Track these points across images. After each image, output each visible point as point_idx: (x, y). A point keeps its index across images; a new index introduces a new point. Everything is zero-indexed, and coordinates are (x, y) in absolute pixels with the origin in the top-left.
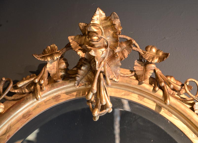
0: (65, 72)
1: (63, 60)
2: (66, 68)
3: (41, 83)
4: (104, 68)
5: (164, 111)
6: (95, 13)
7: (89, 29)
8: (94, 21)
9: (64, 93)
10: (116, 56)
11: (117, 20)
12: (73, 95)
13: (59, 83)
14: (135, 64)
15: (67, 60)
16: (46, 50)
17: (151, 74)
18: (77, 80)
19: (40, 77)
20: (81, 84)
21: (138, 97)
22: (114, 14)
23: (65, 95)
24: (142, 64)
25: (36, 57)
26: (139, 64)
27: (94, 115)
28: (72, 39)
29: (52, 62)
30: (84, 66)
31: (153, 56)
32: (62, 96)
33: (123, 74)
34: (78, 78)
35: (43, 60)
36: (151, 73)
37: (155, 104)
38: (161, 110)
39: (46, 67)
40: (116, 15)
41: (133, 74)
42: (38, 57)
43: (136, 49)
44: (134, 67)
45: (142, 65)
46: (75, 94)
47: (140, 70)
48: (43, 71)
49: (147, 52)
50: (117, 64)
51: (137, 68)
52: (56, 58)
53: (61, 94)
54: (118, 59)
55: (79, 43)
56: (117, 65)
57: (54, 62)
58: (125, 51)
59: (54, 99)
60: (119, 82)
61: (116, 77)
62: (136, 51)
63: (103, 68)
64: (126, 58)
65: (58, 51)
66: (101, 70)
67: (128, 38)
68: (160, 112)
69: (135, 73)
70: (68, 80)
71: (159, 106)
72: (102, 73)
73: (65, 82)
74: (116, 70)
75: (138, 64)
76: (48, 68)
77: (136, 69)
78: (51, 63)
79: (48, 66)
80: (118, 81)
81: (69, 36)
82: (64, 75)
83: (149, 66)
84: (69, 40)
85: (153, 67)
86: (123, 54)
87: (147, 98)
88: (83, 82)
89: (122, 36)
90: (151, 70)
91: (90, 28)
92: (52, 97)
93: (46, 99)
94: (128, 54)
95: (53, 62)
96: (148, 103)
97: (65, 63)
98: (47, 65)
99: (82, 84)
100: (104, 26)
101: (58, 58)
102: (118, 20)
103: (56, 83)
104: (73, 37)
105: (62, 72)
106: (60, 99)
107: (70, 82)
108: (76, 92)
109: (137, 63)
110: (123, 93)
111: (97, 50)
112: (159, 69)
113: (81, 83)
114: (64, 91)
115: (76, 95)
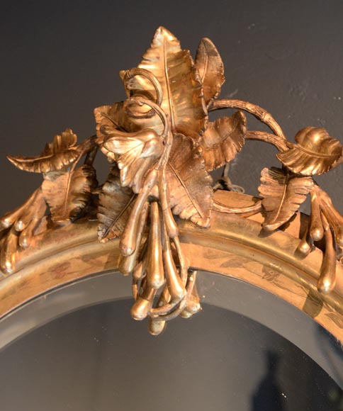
0: (85, 202)
1: (83, 169)
2: (88, 190)
3: (17, 230)
4: (159, 187)
5: (328, 312)
6: (152, 42)
7: (131, 86)
8: (148, 62)
9: (78, 258)
10: (197, 156)
11: (214, 59)
12: (99, 264)
13: (63, 229)
14: (262, 179)
15: (95, 171)
16: (51, 146)
17: (299, 206)
18: (101, 221)
19: (17, 213)
20: (112, 232)
21: (264, 271)
22: (205, 43)
23: (80, 261)
24: (282, 178)
25: (16, 161)
26: (274, 178)
27: (136, 317)
28: (103, 114)
29: (56, 175)
30: (110, 183)
31: (310, 156)
32: (72, 265)
33: (225, 206)
34: (102, 217)
35: (32, 170)
36: (299, 204)
37: (305, 293)
38: (320, 310)
39: (41, 189)
40: (210, 45)
41: (258, 206)
42: (20, 163)
43: (268, 139)
44: (259, 189)
45: (281, 183)
46: (104, 259)
47: (274, 197)
48: (32, 198)
49: (295, 145)
50: (200, 179)
51: (268, 191)
52: (61, 164)
53: (71, 259)
54: (200, 163)
55: (117, 124)
56: (201, 182)
57: (62, 177)
58: (229, 143)
59: (53, 271)
60: (210, 227)
61: (201, 214)
62: (268, 142)
63: (156, 189)
64: (229, 161)
65: (75, 148)
66: (151, 193)
67: (249, 108)
68: (318, 314)
69: (262, 205)
70: (84, 222)
71: (317, 299)
72: (156, 203)
73: (77, 228)
74: (201, 194)
75: (271, 180)
76: (46, 190)
77: (264, 193)
78: (54, 178)
79: (46, 186)
80: (206, 225)
81: (98, 107)
82: (81, 209)
83: (293, 184)
84: (95, 117)
85: (304, 187)
86: (223, 150)
87: (285, 274)
88: (119, 227)
89: (233, 101)
90: (300, 196)
91: (132, 82)
92: (50, 268)
93: (35, 271)
94: (238, 151)
95: (59, 176)
96: (288, 290)
97: (87, 178)
98: (44, 183)
99: (115, 232)
100: (174, 76)
101: (65, 164)
102: (216, 57)
103: (56, 231)
104: (105, 109)
105: (76, 202)
106: (67, 271)
107: (90, 227)
108: (108, 254)
109: (268, 175)
110: (226, 260)
111: (129, 138)
112: (326, 192)
113: (113, 230)
114: (78, 252)
115: (107, 263)
